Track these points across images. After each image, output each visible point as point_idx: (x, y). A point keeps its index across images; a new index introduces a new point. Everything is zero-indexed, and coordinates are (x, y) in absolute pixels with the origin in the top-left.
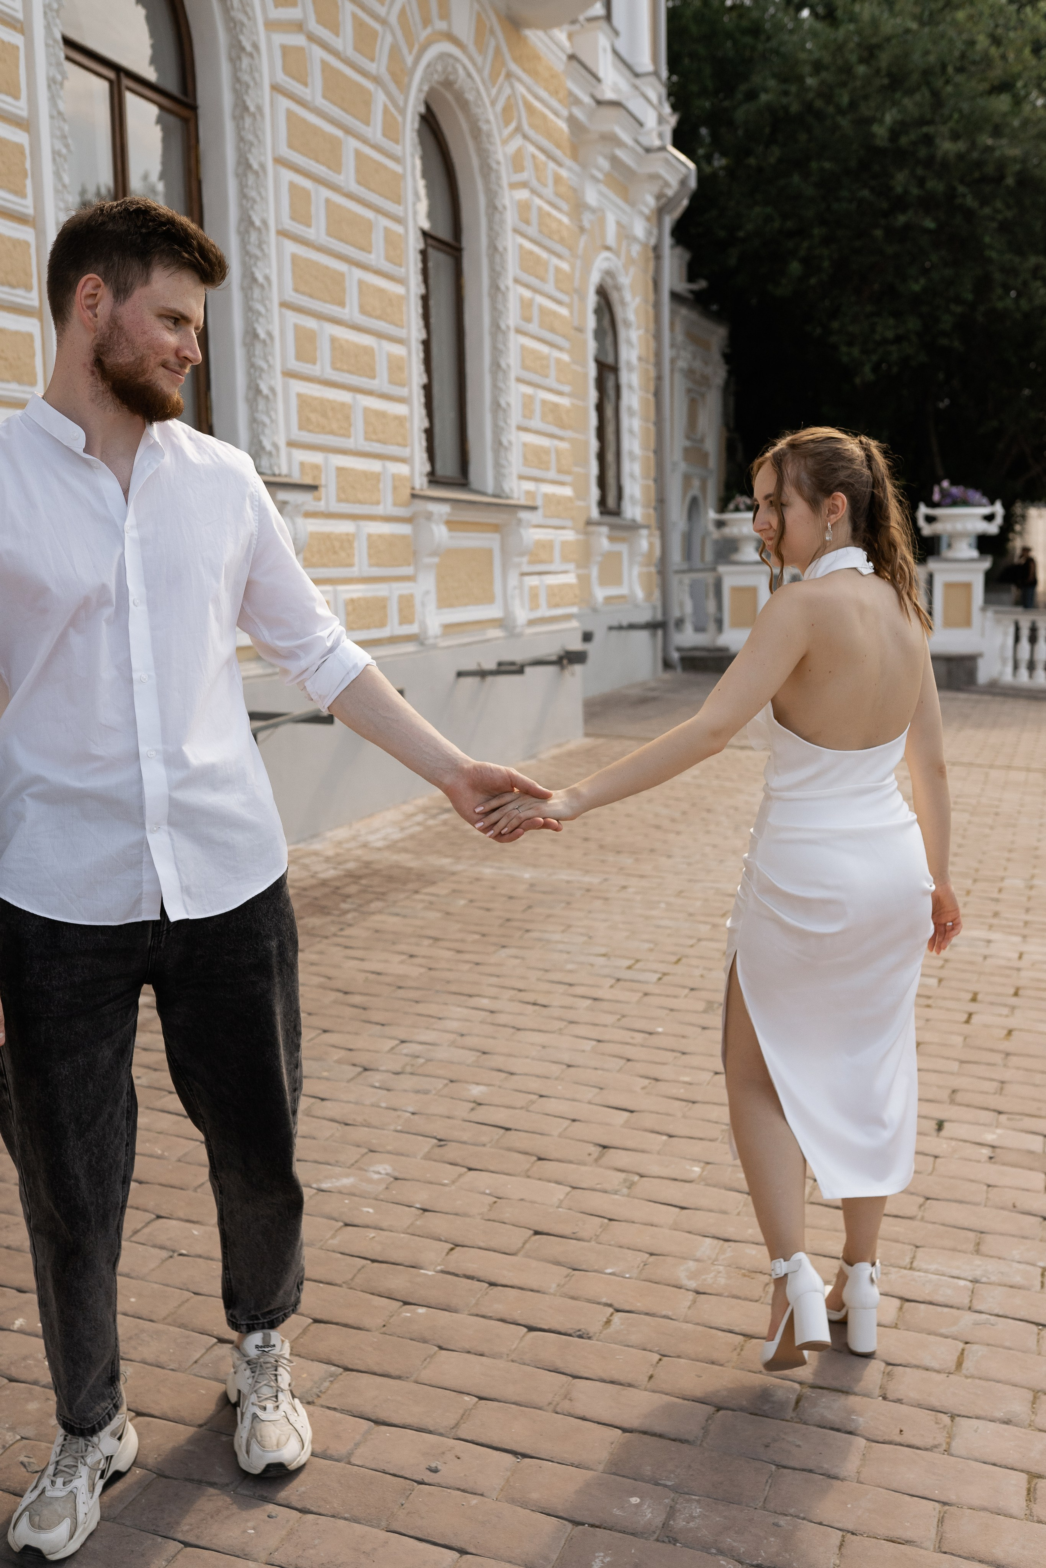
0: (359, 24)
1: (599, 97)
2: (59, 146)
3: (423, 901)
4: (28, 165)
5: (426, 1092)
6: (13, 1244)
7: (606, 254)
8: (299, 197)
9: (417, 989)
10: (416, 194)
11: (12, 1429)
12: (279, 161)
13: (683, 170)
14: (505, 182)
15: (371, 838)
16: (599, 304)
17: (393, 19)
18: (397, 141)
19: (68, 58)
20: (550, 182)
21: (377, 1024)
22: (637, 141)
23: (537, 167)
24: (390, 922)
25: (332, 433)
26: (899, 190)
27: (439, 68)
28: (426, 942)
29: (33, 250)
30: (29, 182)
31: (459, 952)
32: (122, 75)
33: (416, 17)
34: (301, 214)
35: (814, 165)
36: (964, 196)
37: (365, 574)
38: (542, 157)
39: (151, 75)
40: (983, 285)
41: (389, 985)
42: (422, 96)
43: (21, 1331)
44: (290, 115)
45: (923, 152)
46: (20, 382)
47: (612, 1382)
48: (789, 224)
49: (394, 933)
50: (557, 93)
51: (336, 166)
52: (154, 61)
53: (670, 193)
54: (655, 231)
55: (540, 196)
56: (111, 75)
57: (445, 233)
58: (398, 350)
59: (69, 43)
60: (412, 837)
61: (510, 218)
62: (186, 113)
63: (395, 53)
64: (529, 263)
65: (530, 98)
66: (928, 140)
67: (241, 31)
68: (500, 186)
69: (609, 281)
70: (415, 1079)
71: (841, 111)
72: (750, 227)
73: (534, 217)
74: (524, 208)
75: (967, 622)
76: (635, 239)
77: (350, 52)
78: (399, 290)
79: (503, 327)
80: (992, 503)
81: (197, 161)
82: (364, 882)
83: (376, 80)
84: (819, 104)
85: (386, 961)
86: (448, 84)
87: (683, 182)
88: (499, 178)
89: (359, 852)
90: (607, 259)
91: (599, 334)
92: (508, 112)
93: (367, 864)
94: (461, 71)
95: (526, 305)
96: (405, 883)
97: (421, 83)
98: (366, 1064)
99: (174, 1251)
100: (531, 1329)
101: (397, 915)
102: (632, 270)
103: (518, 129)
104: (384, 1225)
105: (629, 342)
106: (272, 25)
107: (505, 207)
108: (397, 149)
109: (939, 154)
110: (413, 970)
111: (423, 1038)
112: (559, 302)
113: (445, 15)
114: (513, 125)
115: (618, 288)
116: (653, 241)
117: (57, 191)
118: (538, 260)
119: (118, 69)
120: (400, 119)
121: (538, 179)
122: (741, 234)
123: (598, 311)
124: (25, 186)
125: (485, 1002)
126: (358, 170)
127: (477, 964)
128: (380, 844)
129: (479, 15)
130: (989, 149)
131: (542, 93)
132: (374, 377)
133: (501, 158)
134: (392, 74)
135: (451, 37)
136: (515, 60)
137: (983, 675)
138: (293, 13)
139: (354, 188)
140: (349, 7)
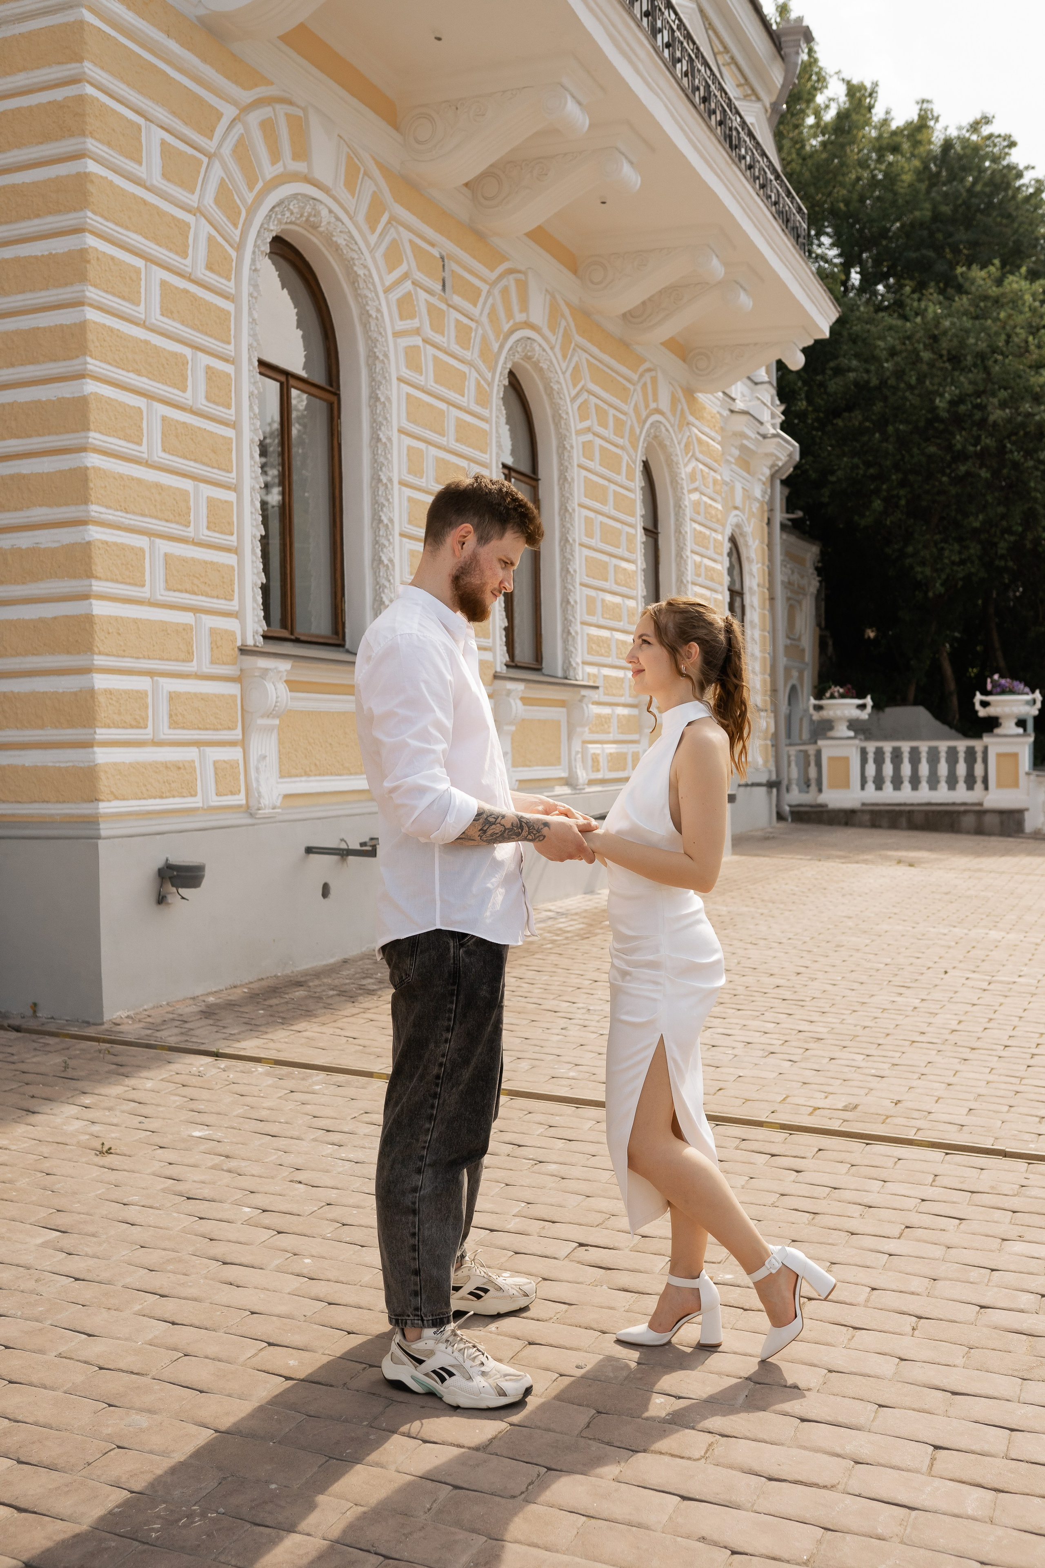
0: (616, 419)
7: (736, 512)
8: (588, 523)
12: (581, 505)
13: (790, 449)
14: (685, 491)
16: (731, 549)
17: (631, 410)
18: (632, 481)
20: (711, 484)
22: (758, 433)
23: (703, 476)
25: (602, 655)
26: (959, 447)
27: (653, 431)
32: (511, 471)
33: (642, 405)
34: (590, 535)
35: (890, 429)
36: (1011, 452)
37: (616, 739)
38: (706, 470)
40: (1030, 519)
44: (586, 480)
45: (978, 415)
48: (872, 471)
50: (715, 426)
51: (605, 502)
53: (780, 464)
54: (769, 491)
55: (706, 495)
57: (650, 527)
58: (631, 603)
59: (503, 466)
61: (689, 512)
62: (533, 483)
63: (632, 429)
64: (699, 538)
65: (700, 434)
66: (981, 407)
67: (564, 439)
68: (683, 493)
69: (737, 531)
71: (911, 388)
72: (840, 473)
73: (702, 509)
74: (696, 504)
75: (1016, 784)
76: (756, 499)
77: (612, 436)
78: (637, 568)
79: (685, 581)
80: (1033, 692)
83: (622, 448)
84: (893, 381)
86: (656, 437)
87: (790, 455)
88: (682, 488)
90: (736, 516)
91: (730, 571)
92: (687, 447)
94: (663, 429)
95: (697, 567)
97: (643, 443)
102: (753, 520)
103: (694, 456)
105: (751, 574)
106: (579, 433)
107: (685, 506)
109: (992, 418)
112: (715, 561)
113: (656, 399)
114: (690, 454)
115: (744, 536)
116: (768, 497)
118: (704, 536)
120: (634, 468)
121: (705, 485)
122: (833, 479)
123: (730, 555)
126: (614, 501)
129: (673, 393)
130: (1029, 415)
131: (707, 430)
132: (620, 621)
133: (683, 476)
134: (631, 442)
135: (658, 411)
136: (692, 414)
137: (1030, 825)
138: (587, 423)
139: (614, 513)
140: (612, 411)
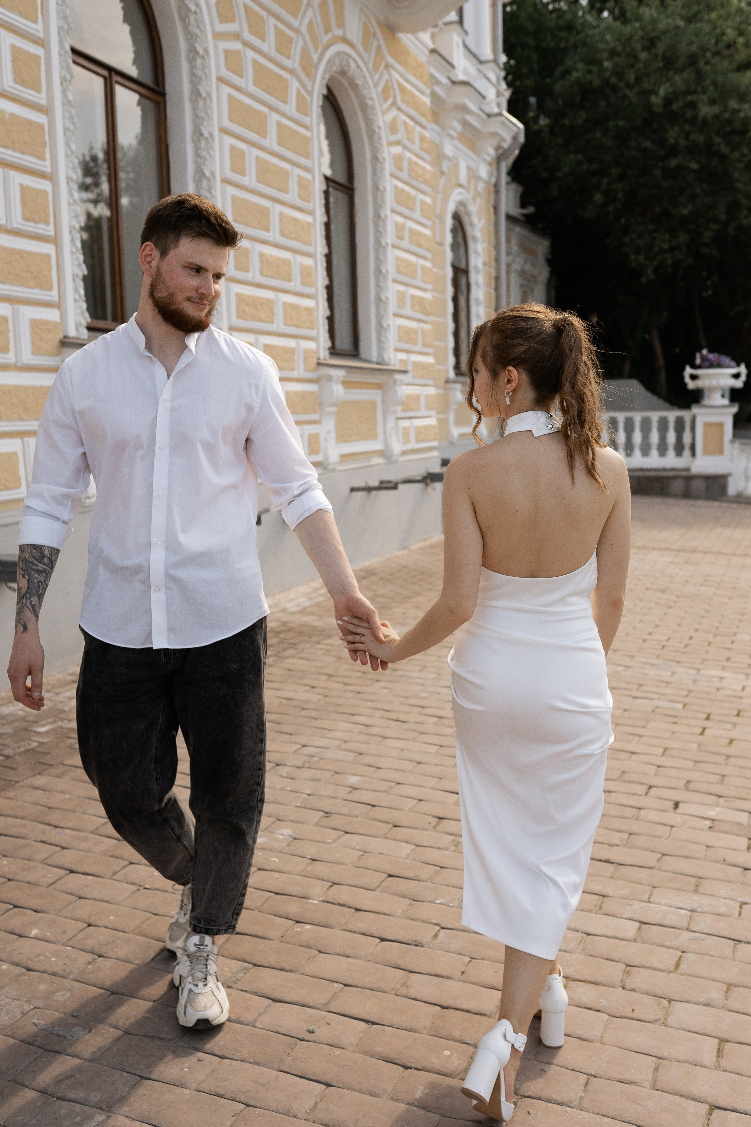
0: (279, 33)
1: (454, 79)
2: (68, 124)
3: (322, 649)
4: (47, 138)
5: (318, 780)
6: (32, 880)
7: (460, 190)
8: (237, 155)
9: (316, 710)
10: (321, 151)
11: (28, 1001)
12: (223, 131)
13: (515, 129)
14: (384, 142)
15: (289, 605)
16: (454, 225)
17: (304, 29)
18: (306, 115)
19: (75, 62)
20: (417, 140)
21: (287, 733)
22: (481, 110)
23: (407, 130)
24: (299, 664)
25: (260, 320)
26: (672, 141)
27: (337, 62)
28: (324, 678)
29: (50, 197)
30: (47, 150)
31: (346, 684)
32: (113, 74)
33: (320, 27)
34: (239, 167)
35: (611, 124)
36: (719, 145)
38: (411, 123)
39: (133, 72)
40: (733, 208)
41: (296, 707)
42: (325, 82)
43: (36, 938)
44: (231, 99)
45: (689, 114)
46: (41, 288)
47: (436, 976)
48: (594, 166)
49: (301, 671)
50: (422, 77)
51: (263, 133)
52: (135, 62)
53: (505, 145)
54: (495, 173)
55: (410, 151)
56: (105, 73)
57: (342, 178)
58: (308, 262)
59: (75, 51)
60: (317, 605)
61: (388, 167)
62: (158, 98)
63: (305, 54)
64: (401, 197)
65: (402, 81)
66: (693, 105)
67: (196, 41)
68: (381, 145)
69: (461, 208)
70: (311, 771)
71: (629, 86)
72: (566, 169)
73: (405, 165)
74: (398, 159)
75: (720, 451)
76: (480, 179)
77: (273, 53)
78: (309, 219)
79: (383, 243)
80: (738, 365)
81: (166, 132)
82: (282, 636)
83: (292, 72)
84: (613, 80)
85: (295, 691)
86: (343, 73)
87: (515, 138)
88: (380, 138)
89: (279, 615)
90: (460, 193)
91: (454, 247)
92: (386, 92)
93: (285, 624)
94: (352, 64)
95: (400, 228)
96: (310, 637)
97: (324, 73)
98: (278, 762)
99: (140, 886)
100: (383, 940)
101: (304, 659)
102: (478, 201)
103: (394, 103)
104: (285, 869)
105: (476, 253)
106: (218, 36)
107: (384, 159)
108: (307, 120)
109: (701, 114)
110: (314, 697)
111: (317, 743)
112: (424, 225)
113: (341, 25)
114: (390, 101)
115: (468, 214)
116: (493, 180)
117: (67, 155)
118: (409, 196)
119: (110, 69)
120: (308, 99)
121: (408, 139)
122: (559, 174)
123: (454, 231)
124: (44, 152)
125: (363, 719)
126: (279, 136)
127: (359, 693)
128: (294, 609)
129: (365, 24)
130: (736, 111)
131: (411, 78)
132: (290, 281)
133: (381, 124)
134: (303, 67)
135: (345, 40)
136: (391, 55)
137: (733, 488)
138: (232, 27)
139: (276, 148)
140: (272, 21)
